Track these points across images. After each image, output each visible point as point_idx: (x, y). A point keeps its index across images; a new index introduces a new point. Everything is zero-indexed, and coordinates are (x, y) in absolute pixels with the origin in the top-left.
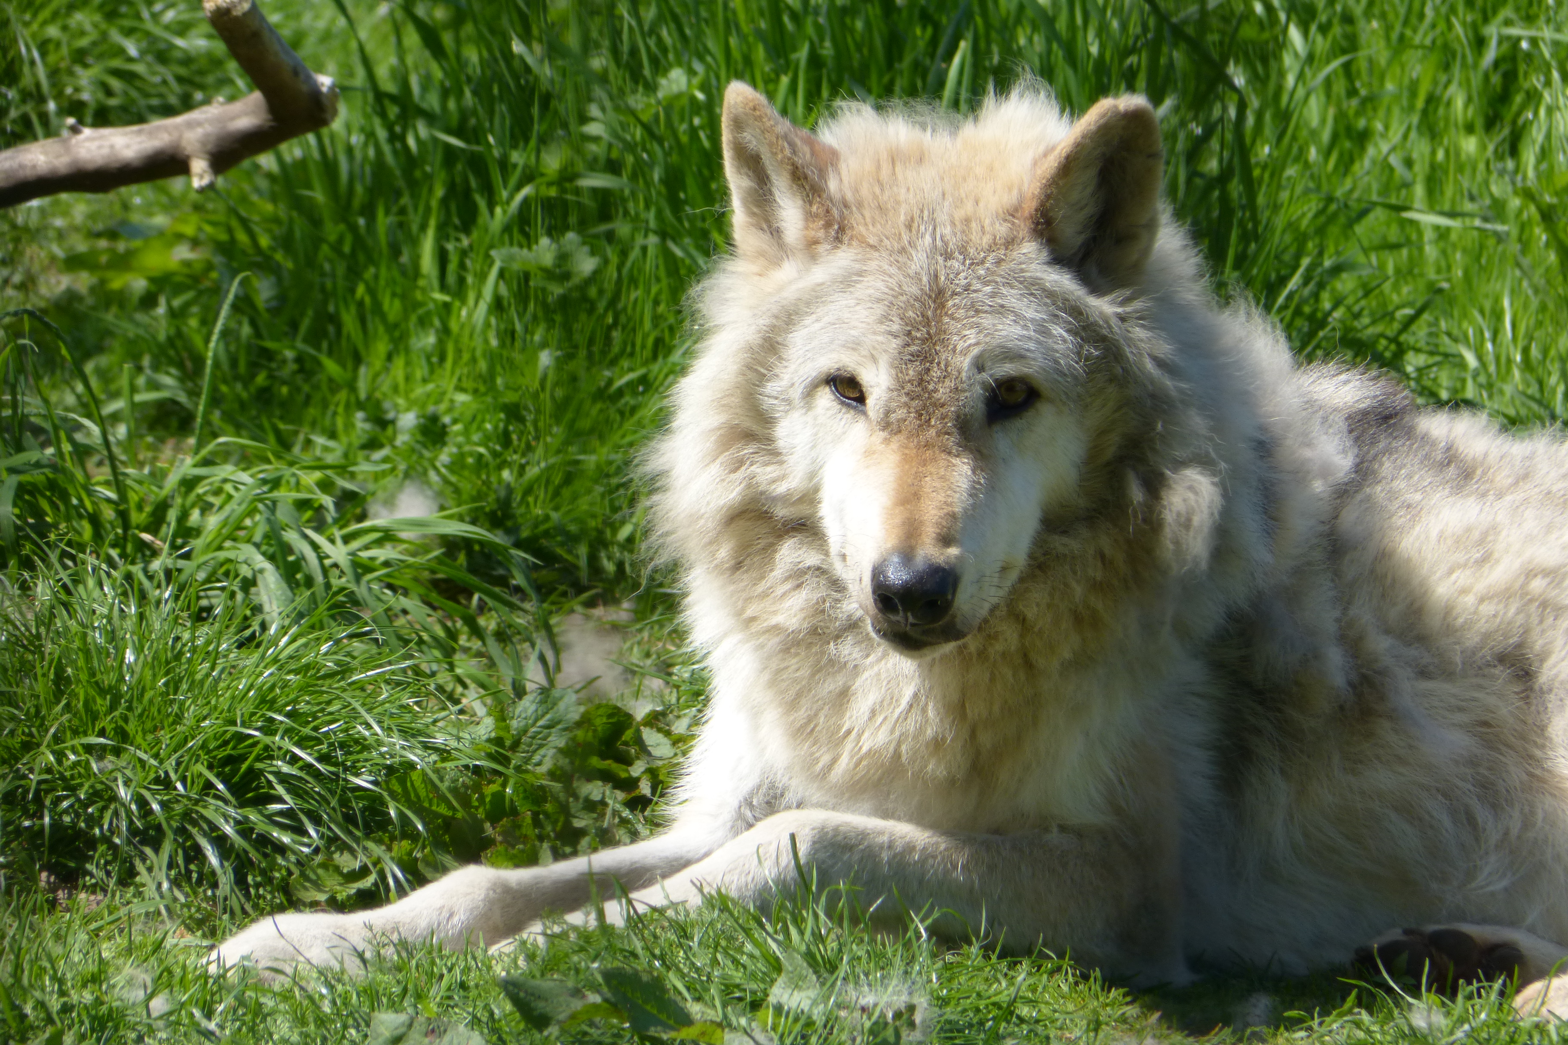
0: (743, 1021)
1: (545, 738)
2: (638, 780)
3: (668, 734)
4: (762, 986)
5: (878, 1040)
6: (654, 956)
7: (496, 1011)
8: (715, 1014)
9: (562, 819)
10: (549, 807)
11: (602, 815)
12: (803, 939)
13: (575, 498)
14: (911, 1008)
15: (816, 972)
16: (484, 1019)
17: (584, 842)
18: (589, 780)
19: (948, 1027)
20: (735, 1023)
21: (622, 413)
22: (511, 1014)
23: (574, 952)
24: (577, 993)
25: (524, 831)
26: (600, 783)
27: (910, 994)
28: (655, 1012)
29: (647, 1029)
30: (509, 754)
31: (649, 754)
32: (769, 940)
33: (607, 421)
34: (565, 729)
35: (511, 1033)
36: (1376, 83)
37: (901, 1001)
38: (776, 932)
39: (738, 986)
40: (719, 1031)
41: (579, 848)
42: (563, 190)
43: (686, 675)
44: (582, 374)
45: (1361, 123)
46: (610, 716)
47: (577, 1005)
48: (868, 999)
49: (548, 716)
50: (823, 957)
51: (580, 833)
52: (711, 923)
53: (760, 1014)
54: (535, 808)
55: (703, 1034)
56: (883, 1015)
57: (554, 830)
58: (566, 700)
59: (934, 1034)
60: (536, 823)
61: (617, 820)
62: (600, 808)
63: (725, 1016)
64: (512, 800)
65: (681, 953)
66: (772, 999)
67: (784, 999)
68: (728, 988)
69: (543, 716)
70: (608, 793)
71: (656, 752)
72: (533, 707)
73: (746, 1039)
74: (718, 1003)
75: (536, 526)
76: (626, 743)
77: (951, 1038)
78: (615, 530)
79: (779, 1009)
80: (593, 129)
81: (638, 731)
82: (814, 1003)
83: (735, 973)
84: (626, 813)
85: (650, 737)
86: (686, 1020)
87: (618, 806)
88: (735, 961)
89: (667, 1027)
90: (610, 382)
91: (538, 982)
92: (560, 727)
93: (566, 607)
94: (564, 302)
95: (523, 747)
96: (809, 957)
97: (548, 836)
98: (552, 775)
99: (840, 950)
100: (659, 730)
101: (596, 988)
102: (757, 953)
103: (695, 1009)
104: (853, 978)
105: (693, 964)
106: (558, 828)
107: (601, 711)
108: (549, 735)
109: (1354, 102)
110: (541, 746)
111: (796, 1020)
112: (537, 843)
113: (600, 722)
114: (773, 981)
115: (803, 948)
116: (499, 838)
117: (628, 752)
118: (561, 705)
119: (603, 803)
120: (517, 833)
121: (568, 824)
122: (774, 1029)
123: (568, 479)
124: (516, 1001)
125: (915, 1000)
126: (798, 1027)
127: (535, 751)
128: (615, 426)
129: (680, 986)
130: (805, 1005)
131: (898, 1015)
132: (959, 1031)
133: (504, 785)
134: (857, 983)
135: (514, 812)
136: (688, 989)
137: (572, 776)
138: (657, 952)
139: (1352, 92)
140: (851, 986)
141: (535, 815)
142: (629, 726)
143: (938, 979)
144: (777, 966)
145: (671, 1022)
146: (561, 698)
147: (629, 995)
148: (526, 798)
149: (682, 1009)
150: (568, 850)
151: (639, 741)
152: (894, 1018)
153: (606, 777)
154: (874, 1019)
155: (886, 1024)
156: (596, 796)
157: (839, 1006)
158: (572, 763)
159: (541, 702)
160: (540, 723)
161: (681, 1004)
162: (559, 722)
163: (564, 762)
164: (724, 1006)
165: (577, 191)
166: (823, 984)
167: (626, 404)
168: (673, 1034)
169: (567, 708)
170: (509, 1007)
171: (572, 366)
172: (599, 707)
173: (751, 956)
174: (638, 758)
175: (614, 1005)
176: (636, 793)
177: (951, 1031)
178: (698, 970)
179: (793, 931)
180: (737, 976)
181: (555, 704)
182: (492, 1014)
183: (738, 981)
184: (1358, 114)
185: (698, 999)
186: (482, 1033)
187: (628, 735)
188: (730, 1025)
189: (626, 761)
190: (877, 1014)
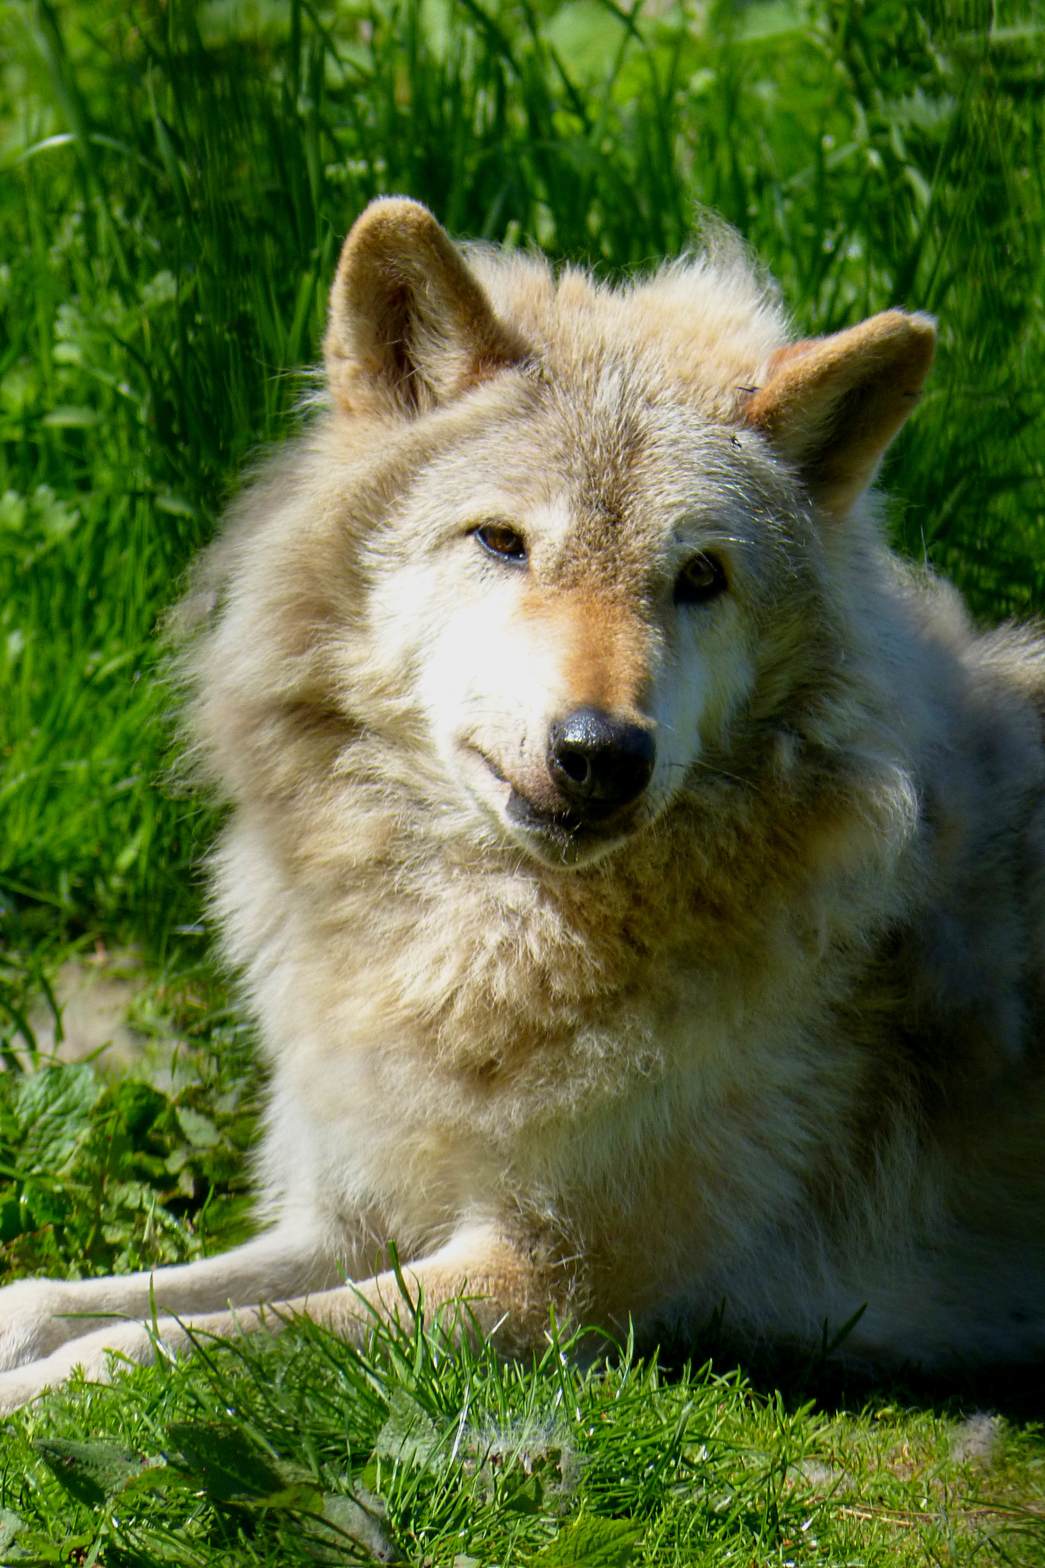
0: (345, 1482)
1: (59, 1128)
2: (177, 1176)
3: (210, 1115)
4: (365, 1436)
5: (515, 1497)
6: (225, 1404)
7: (32, 1483)
8: (311, 1476)
9: (92, 1233)
10: (75, 1219)
11: (142, 1225)
12: (411, 1374)
13: (62, 817)
14: (555, 1455)
15: (431, 1415)
16: (17, 1493)
17: (121, 1261)
18: (122, 1182)
19: (598, 1476)
20: (334, 1485)
21: (115, 709)
22: (48, 1483)
23: (124, 1403)
24: (134, 1456)
25: (45, 1250)
26: (137, 1185)
27: (549, 1437)
28: (237, 1475)
29: (228, 1497)
30: (14, 1150)
31: (188, 1143)
32: (369, 1376)
33: (96, 718)
34: (84, 1116)
35: (50, 1508)
36: (1031, 247)
37: (540, 1447)
38: (374, 1366)
39: (332, 1437)
40: (317, 1495)
41: (115, 1267)
42: (29, 431)
43: (228, 1041)
44: (61, 661)
45: (1016, 298)
46: (137, 1098)
47: (135, 1471)
48: (500, 1447)
49: (61, 1101)
50: (437, 1396)
51: (116, 1249)
52: (294, 1359)
53: (367, 1471)
54: (58, 1221)
55: (298, 1499)
56: (519, 1465)
57: (82, 1246)
58: (82, 1078)
59: (582, 1486)
60: (60, 1239)
61: (159, 1231)
62: (137, 1216)
63: (322, 1477)
64: (29, 1214)
65: (259, 1398)
66: (378, 1452)
67: (394, 1451)
68: (321, 1439)
69: (54, 1100)
70: (145, 1196)
71: (197, 1140)
72: (41, 1091)
73: (350, 1503)
74: (312, 1461)
75: (18, 854)
76: (159, 1131)
77: (602, 1490)
78: (113, 857)
79: (388, 1464)
80: (65, 353)
81: (173, 1114)
82: (431, 1456)
83: (328, 1421)
84: (170, 1221)
85: (189, 1121)
86: (275, 1484)
87: (159, 1213)
88: (326, 1404)
89: (253, 1494)
90: (97, 669)
91: (80, 1444)
92: (76, 1113)
93: (61, 956)
94: (38, 571)
95: (30, 1141)
96: (421, 1394)
97: (76, 1255)
98: (76, 1177)
99: (459, 1385)
100: (199, 1112)
101: (155, 1448)
102: (353, 1393)
103: (285, 1469)
104: (477, 1421)
105: (274, 1410)
106: (88, 1245)
107: (127, 1092)
108: (63, 1124)
109: (1008, 274)
110: (52, 1139)
111: (411, 1477)
112: (63, 1264)
113: (126, 1106)
114: (377, 1430)
115: (413, 1385)
116: (15, 1261)
117: (162, 1142)
118: (77, 1087)
119: (142, 1211)
120: (37, 1253)
121: (99, 1238)
122: (383, 1489)
123: (52, 794)
124: (56, 1468)
125: (556, 1445)
126: (412, 1488)
127: (46, 1146)
128: (107, 724)
129: (262, 1441)
130: (421, 1459)
131: (538, 1465)
132: (612, 1480)
133: (18, 1194)
134: (481, 1426)
135: (31, 1226)
136: (271, 1442)
137: (102, 1178)
138: (229, 1398)
139: (1002, 260)
140: (475, 1430)
141: (58, 1229)
142: (163, 1108)
143: (584, 1415)
144: (382, 1408)
145: (257, 1487)
146: (76, 1077)
147: (204, 1455)
148: (45, 1208)
149: (269, 1470)
150: (101, 1270)
151: (175, 1127)
152: (533, 1469)
153: (141, 1175)
154: (508, 1471)
155: (525, 1476)
156: (132, 1202)
157: (464, 1456)
158: (101, 1161)
159: (51, 1084)
160: (52, 1110)
161: (268, 1465)
162: (75, 1107)
163: (91, 1161)
164: (321, 1462)
165: (47, 432)
166: (441, 1431)
167: (119, 697)
168: (261, 1502)
169: (83, 1089)
170: (44, 1475)
171: (48, 651)
172: (123, 1086)
173: (347, 1398)
174: (174, 1147)
175: (185, 1470)
176: (175, 1193)
177: (603, 1481)
178: (281, 1418)
179: (398, 1366)
180: (332, 1424)
181: (68, 1085)
182: (26, 1486)
183: (332, 1430)
184: (1011, 286)
185: (287, 1456)
186: (14, 1511)
187: (161, 1120)
188: (328, 1488)
189: (159, 1152)
190: (512, 1465)
